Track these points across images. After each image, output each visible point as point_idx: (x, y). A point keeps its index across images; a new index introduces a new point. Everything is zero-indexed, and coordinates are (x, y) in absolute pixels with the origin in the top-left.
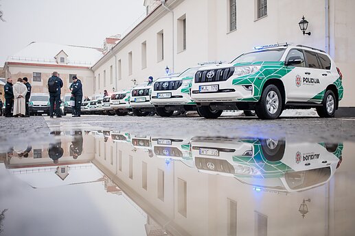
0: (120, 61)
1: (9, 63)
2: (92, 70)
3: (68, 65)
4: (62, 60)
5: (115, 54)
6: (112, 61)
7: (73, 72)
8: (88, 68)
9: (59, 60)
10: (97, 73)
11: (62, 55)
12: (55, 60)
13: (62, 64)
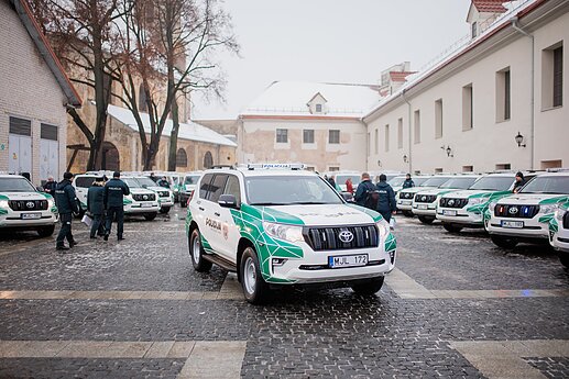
0: (418, 112)
1: (244, 117)
2: (364, 122)
3: (328, 115)
4: (319, 108)
5: (407, 100)
6: (403, 111)
7: (334, 126)
8: (357, 119)
9: (314, 110)
10: (372, 128)
11: (318, 101)
12: (308, 109)
13: (319, 114)
